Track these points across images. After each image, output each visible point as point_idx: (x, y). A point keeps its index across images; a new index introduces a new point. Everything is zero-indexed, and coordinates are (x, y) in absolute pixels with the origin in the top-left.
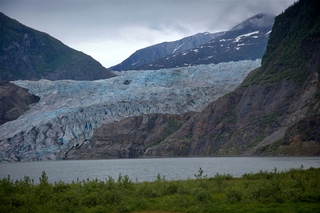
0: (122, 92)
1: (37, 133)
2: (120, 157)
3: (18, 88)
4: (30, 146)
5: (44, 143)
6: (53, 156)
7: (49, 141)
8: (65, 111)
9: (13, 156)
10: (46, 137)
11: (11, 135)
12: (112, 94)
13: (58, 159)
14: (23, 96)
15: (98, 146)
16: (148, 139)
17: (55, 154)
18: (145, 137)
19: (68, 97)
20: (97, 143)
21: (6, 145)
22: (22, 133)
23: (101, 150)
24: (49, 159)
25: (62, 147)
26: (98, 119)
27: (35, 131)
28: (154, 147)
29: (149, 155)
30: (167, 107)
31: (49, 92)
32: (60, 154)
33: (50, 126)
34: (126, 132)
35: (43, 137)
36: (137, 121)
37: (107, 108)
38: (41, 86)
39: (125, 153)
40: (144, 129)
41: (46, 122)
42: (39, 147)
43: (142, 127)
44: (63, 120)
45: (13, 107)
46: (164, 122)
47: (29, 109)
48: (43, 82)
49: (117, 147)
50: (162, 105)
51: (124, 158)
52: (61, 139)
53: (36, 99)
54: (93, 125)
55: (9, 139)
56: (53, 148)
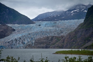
0: (40, 29)
1: (17, 41)
2: (43, 48)
3: (9, 26)
4: (15, 44)
5: (19, 43)
6: (22, 47)
7: (20, 43)
8: (24, 34)
9: (10, 47)
10: (19, 42)
11: (9, 41)
12: (37, 29)
13: (24, 48)
14: (10, 29)
15: (36, 45)
16: (51, 43)
17: (23, 47)
18: (50, 43)
19: (24, 30)
20: (36, 44)
21: (8, 44)
22: (12, 40)
23: (37, 46)
24: (21, 48)
25: (24, 45)
26: (35, 37)
27: (16, 40)
28: (53, 46)
29: (51, 48)
30: (55, 34)
31: (18, 28)
32: (24, 47)
33: (20, 38)
34: (44, 41)
35: (18, 42)
36: (48, 38)
37: (37, 33)
38: (16, 26)
39: (44, 47)
40: (50, 40)
41: (19, 37)
42: (18, 44)
43: (49, 40)
44: (24, 37)
45: (7, 32)
46: (55, 38)
47: (12, 33)
48: (16, 25)
49: (42, 45)
50: (53, 33)
51: (44, 48)
52: (24, 42)
53: (14, 30)
54: (33, 38)
55: (8, 42)
56: (22, 45)
